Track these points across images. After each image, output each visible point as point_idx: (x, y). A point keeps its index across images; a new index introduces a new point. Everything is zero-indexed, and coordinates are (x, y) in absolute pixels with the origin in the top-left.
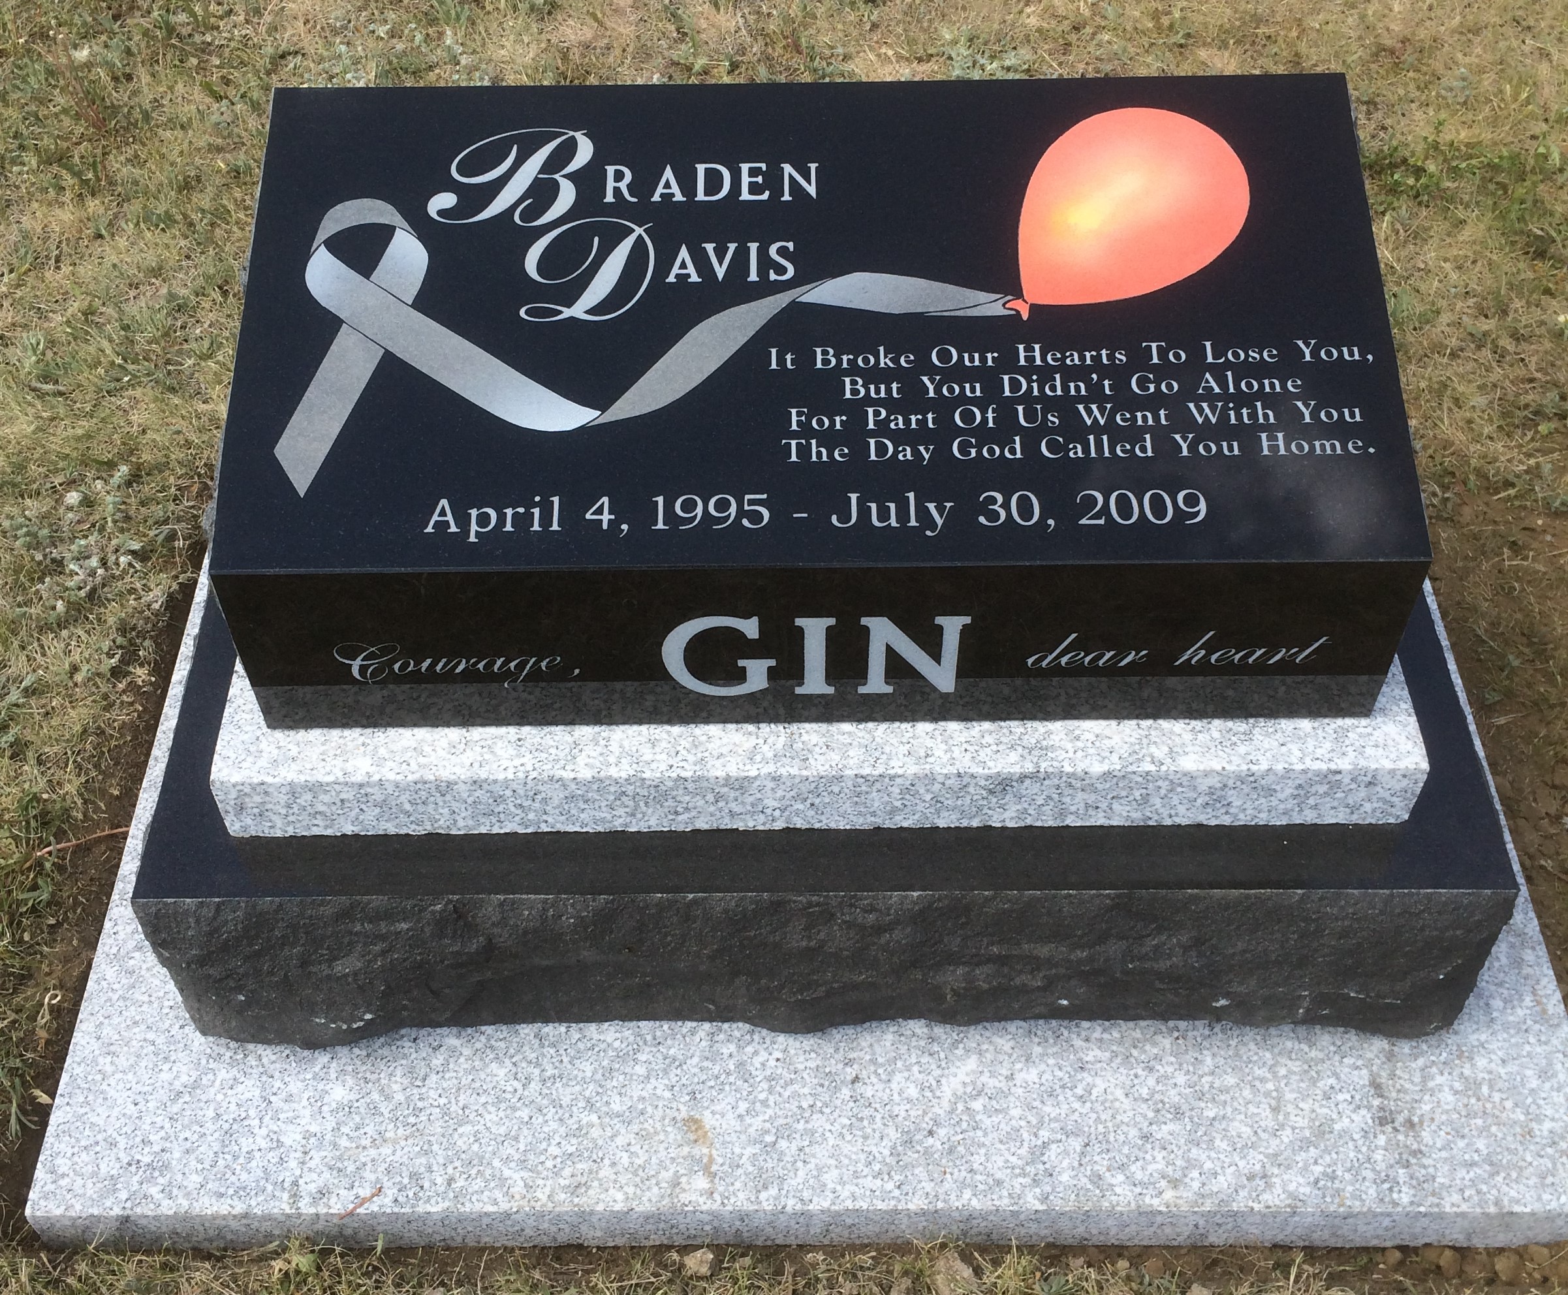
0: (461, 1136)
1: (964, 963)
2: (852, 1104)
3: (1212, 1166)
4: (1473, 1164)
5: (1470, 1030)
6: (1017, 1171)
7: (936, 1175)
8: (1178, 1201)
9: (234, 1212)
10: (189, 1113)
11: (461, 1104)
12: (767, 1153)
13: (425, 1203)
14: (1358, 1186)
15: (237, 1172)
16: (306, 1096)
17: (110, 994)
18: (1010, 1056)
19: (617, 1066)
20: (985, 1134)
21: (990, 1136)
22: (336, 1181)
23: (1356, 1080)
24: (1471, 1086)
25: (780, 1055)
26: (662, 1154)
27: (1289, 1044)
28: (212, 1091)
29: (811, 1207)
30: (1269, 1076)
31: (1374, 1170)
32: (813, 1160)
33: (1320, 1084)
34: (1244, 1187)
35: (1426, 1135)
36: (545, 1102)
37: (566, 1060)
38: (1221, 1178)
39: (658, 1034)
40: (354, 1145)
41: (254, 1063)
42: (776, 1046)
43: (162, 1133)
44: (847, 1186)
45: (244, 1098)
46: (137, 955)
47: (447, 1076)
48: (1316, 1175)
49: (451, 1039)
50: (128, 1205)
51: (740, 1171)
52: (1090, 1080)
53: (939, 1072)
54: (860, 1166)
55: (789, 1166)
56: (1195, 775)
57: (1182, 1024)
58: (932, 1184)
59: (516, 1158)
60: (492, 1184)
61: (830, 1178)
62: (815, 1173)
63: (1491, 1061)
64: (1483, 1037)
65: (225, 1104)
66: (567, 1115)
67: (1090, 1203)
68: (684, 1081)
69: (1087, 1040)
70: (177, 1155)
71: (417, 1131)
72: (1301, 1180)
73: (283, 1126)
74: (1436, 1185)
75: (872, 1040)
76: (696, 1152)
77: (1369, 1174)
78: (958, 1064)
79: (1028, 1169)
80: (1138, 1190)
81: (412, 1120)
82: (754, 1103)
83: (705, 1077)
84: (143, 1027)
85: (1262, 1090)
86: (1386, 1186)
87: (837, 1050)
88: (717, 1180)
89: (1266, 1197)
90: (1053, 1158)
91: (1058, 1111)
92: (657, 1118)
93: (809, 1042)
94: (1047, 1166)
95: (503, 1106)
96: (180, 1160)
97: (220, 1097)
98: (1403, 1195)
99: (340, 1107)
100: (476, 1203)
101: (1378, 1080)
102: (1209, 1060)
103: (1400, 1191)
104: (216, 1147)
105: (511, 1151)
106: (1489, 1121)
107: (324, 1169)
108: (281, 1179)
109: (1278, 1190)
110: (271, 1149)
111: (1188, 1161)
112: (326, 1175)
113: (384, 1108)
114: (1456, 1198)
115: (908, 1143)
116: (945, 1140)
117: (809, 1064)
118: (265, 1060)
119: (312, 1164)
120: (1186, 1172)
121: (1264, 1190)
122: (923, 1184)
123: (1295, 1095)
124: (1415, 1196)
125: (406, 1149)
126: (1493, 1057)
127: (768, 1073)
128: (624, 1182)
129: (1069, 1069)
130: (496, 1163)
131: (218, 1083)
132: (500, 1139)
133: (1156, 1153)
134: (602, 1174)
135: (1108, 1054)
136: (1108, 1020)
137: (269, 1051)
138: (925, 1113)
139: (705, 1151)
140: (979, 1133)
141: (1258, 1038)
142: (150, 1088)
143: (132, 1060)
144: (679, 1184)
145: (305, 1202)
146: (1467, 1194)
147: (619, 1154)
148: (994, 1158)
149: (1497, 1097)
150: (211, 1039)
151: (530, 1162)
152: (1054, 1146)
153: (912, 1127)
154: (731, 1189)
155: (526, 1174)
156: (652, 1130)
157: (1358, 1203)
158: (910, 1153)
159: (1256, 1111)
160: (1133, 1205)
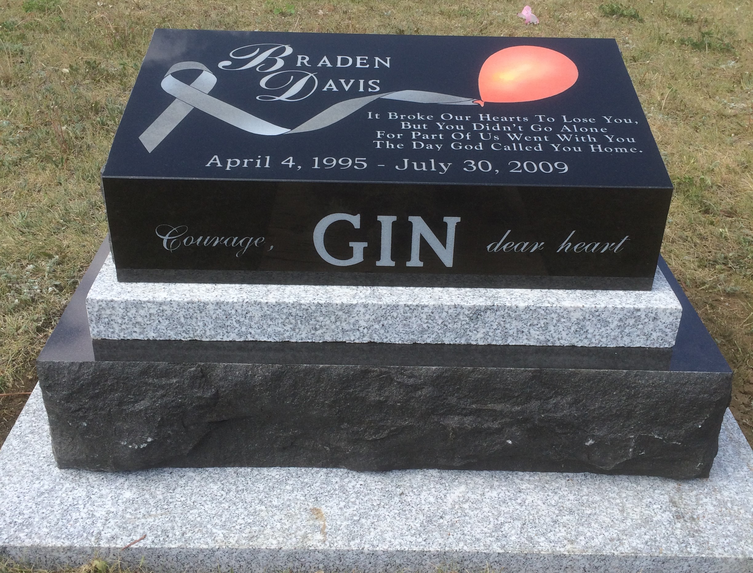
0: (191, 514)
1: (459, 414)
2: (400, 504)
3: (591, 535)
4: (728, 536)
5: (718, 480)
6: (488, 535)
7: (445, 536)
8: (574, 550)
9: (64, 546)
10: (46, 501)
11: (192, 501)
12: (355, 524)
13: (169, 543)
14: (668, 545)
15: (68, 528)
16: (110, 495)
17: (13, 451)
18: (482, 486)
19: (277, 486)
20: (470, 518)
21: (473, 520)
22: (121, 533)
23: (662, 499)
24: (722, 503)
25: (362, 483)
26: (299, 524)
27: (626, 484)
28: (60, 492)
29: (378, 549)
30: (618, 497)
31: (676, 538)
32: (379, 528)
33: (644, 501)
34: (608, 544)
35: (702, 523)
36: (237, 500)
37: (250, 483)
38: (596, 540)
39: (299, 473)
40: (133, 517)
41: (84, 481)
42: (360, 479)
43: (31, 510)
44: (397, 540)
45: (77, 496)
46: (30, 435)
47: (186, 488)
48: (646, 540)
49: (190, 473)
50: (7, 541)
51: (340, 532)
52: (524, 496)
53: (446, 491)
54: (404, 531)
55: (366, 530)
56: (569, 310)
57: (571, 475)
58: (443, 540)
59: (220, 524)
60: (206, 536)
61: (388, 536)
62: (380, 533)
63: (731, 493)
64: (725, 483)
65: (66, 498)
66: (249, 506)
67: (527, 550)
68: (312, 493)
69: (522, 480)
70: (37, 520)
71: (168, 512)
72: (639, 542)
73: (96, 508)
74: (709, 545)
75: (411, 478)
76: (317, 523)
77: (674, 540)
78: (456, 488)
79: (493, 534)
80: (553, 544)
81: (166, 507)
82: (348, 503)
83: (323, 491)
84: (28, 465)
85: (614, 503)
86: (683, 545)
87: (392, 481)
88: (327, 536)
89: (620, 548)
90: (507, 529)
91: (508, 509)
92: (297, 508)
93: (378, 477)
94: (504, 533)
95: (215, 502)
96: (38, 522)
97: (64, 495)
98: (693, 549)
99: (128, 500)
100: (196, 544)
101: (674, 500)
102: (585, 490)
103: (691, 548)
104: (59, 516)
105: (217, 521)
106: (733, 518)
107: (116, 527)
108: (91, 531)
109: (627, 546)
110: (88, 518)
111: (578, 532)
112: (117, 530)
113: (152, 502)
114: (721, 551)
115: (430, 521)
116: (449, 520)
117: (377, 487)
118: (90, 480)
119: (109, 525)
120: (577, 537)
121: (619, 546)
122: (438, 539)
123: (631, 505)
124: (699, 550)
125: (161, 520)
126: (731, 491)
127: (356, 490)
128: (277, 536)
129: (513, 492)
130: (209, 526)
131: (64, 489)
132: (212, 516)
133: (561, 528)
134: (265, 532)
135: (533, 486)
136: (533, 472)
137: (93, 476)
138: (438, 509)
139: (322, 523)
140: (467, 518)
141: (610, 481)
142: (27, 491)
143: (20, 478)
144: (307, 537)
145: (104, 541)
146: (726, 549)
147: (275, 523)
148: (475, 529)
149: (736, 508)
150: (63, 470)
151: (228, 526)
152: (507, 525)
153: (432, 515)
154: (335, 540)
155: (225, 532)
156: (294, 513)
157: (669, 552)
158: (430, 526)
159: (612, 511)
160: (550, 551)
